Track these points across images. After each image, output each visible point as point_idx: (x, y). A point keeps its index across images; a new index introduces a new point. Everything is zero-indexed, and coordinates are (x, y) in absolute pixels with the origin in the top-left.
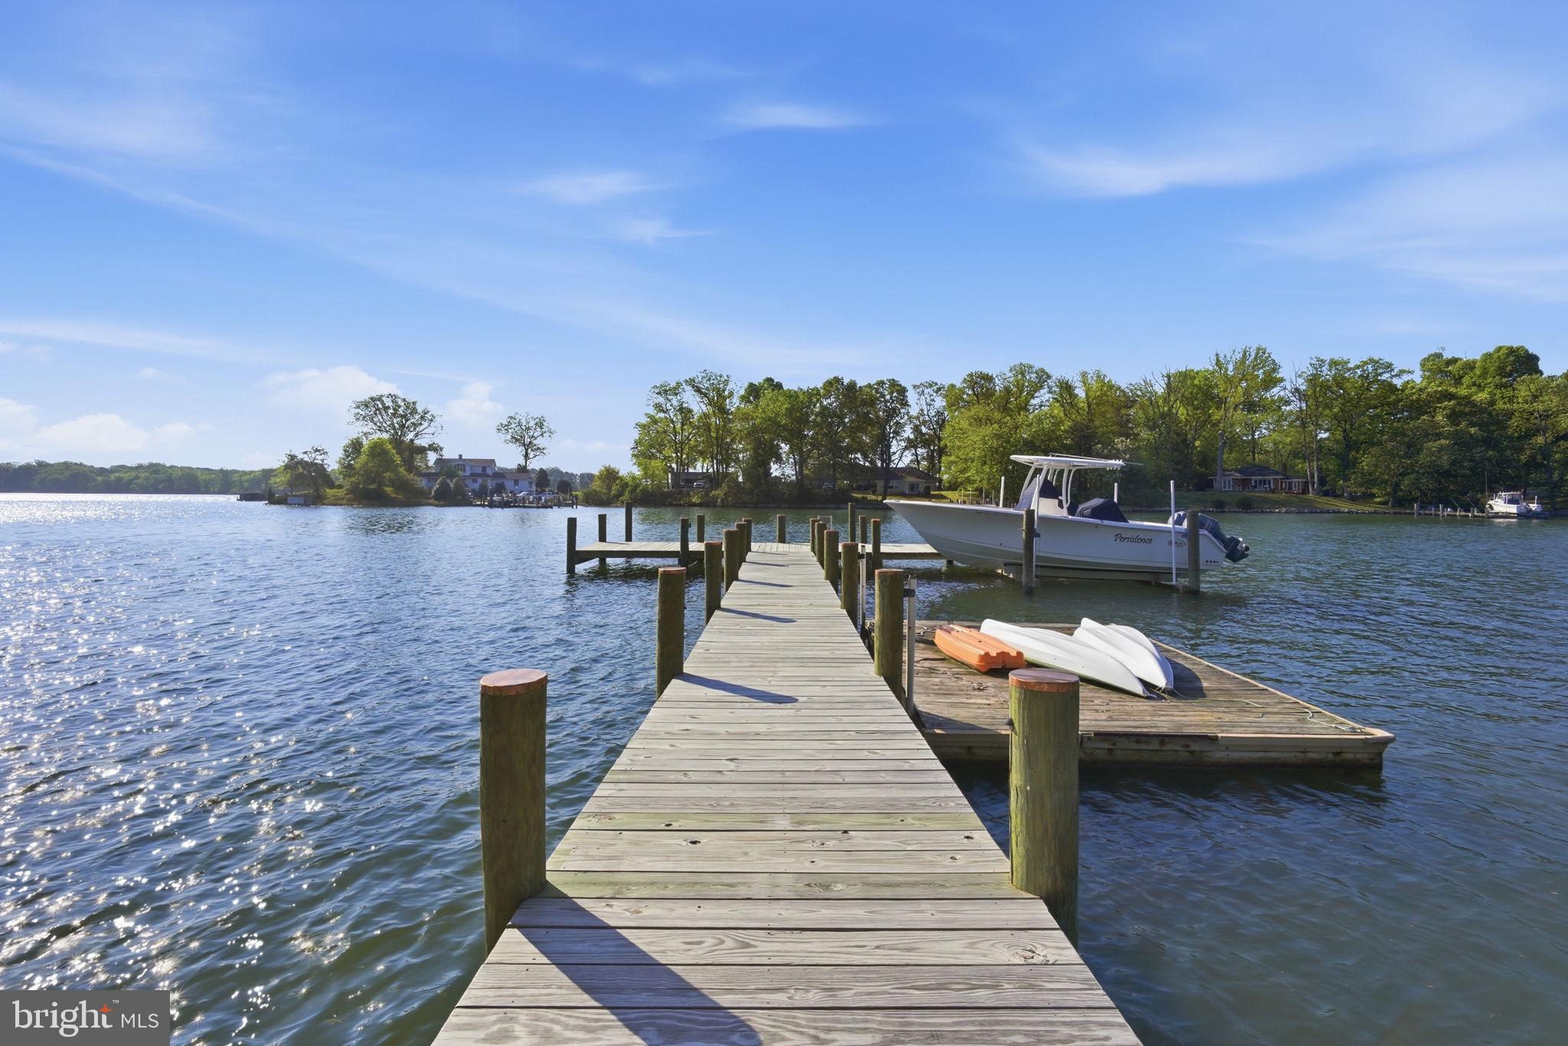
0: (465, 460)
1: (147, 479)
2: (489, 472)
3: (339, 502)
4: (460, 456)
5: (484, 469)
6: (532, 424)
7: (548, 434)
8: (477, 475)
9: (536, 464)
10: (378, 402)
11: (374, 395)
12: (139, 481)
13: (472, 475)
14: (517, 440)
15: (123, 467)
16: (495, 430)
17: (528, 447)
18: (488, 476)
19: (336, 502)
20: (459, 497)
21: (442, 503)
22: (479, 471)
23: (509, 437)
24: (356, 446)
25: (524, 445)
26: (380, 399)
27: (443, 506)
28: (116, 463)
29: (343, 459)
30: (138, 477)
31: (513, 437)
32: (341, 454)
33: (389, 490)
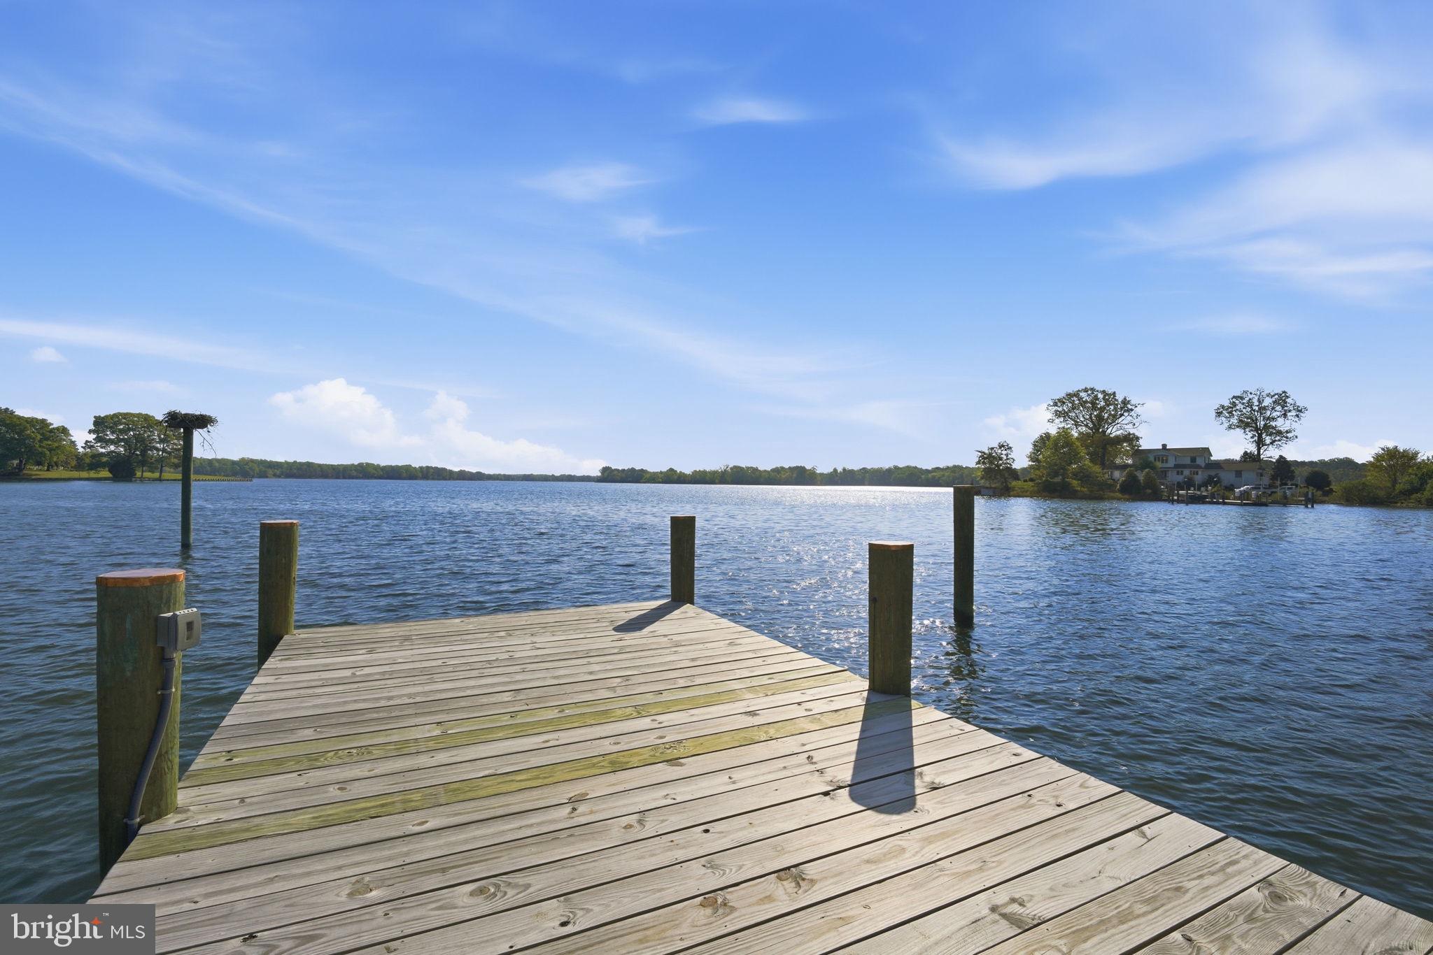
0: (1169, 450)
1: (949, 477)
2: (1200, 461)
3: (1024, 494)
4: (1164, 446)
5: (1193, 460)
6: (1268, 402)
7: (1294, 413)
8: (1184, 466)
9: (1271, 453)
10: (1075, 399)
11: (1070, 391)
12: (943, 478)
13: (1177, 466)
14: (1247, 425)
15: (938, 468)
16: (1214, 414)
17: (1262, 430)
18: (1199, 467)
19: (1021, 494)
20: (1149, 491)
21: (1127, 496)
22: (1188, 461)
23: (1234, 421)
24: (1044, 440)
25: (1257, 429)
26: (1076, 394)
27: (1128, 500)
28: (935, 466)
29: (1034, 453)
30: (943, 475)
31: (1241, 421)
32: (1029, 449)
33: (1075, 483)
